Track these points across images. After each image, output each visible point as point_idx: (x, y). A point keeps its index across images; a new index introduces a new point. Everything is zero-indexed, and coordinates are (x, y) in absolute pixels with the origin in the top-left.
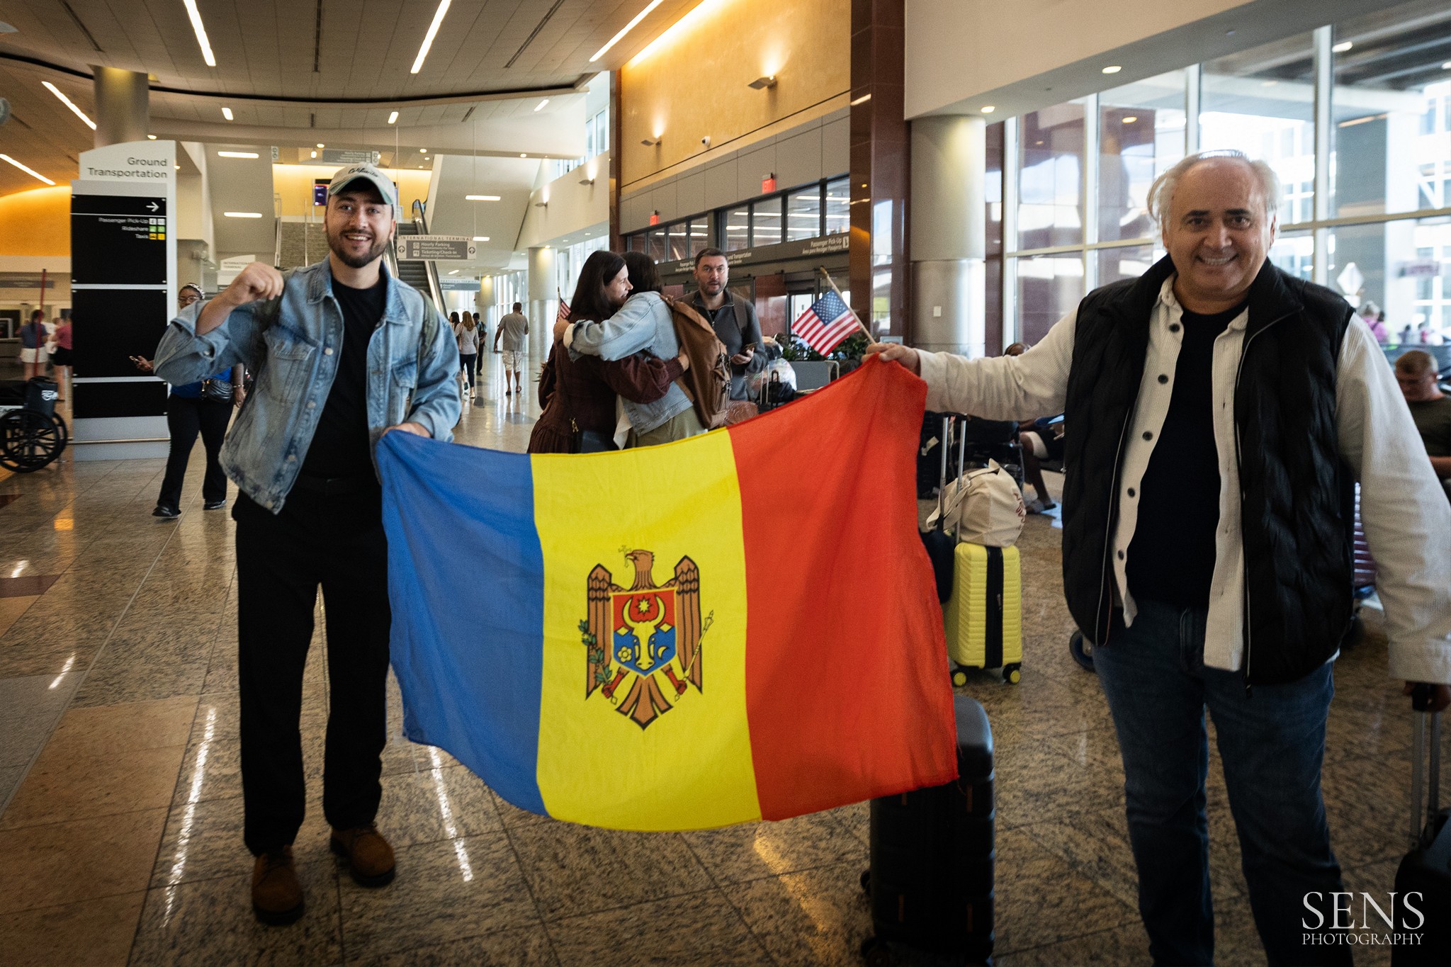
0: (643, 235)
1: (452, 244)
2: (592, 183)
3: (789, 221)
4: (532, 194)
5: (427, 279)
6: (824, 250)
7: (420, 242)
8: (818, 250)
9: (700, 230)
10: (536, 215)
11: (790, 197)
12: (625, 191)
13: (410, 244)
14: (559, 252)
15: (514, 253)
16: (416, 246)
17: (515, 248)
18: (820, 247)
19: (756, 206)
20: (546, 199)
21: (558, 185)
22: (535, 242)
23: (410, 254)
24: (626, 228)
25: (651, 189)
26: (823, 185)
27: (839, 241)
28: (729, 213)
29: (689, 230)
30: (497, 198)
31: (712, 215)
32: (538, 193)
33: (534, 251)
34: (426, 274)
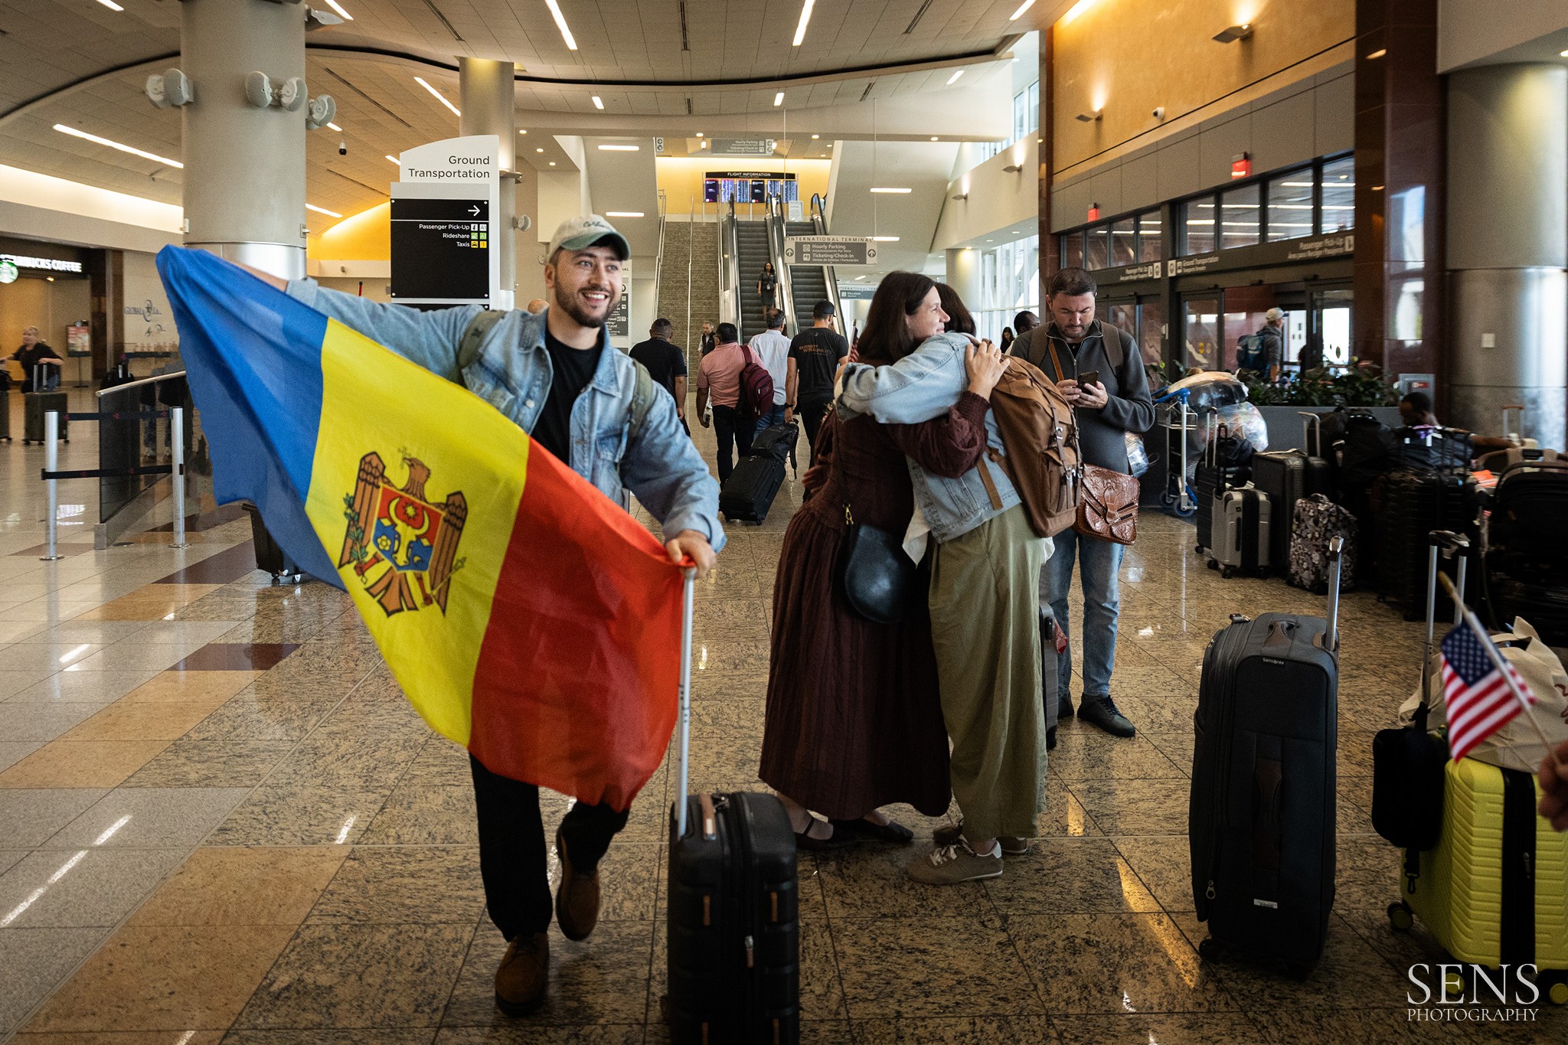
0: (1080, 234)
1: (848, 245)
2: (1020, 170)
3: (1271, 215)
4: (950, 185)
5: (825, 290)
6: (1318, 254)
7: (811, 244)
8: (1310, 254)
9: (1152, 227)
10: (955, 208)
11: (1272, 184)
12: (1059, 179)
13: (799, 246)
14: (983, 254)
15: (929, 256)
16: (806, 248)
17: (931, 250)
18: (1313, 250)
19: (1226, 196)
20: (965, 190)
21: (980, 171)
22: (953, 243)
23: (799, 259)
24: (1058, 226)
25: (1090, 175)
26: (1317, 167)
27: (1340, 242)
28: (1190, 205)
29: (1137, 227)
30: (909, 191)
31: (1166, 209)
32: (957, 183)
33: (953, 253)
34: (824, 284)
